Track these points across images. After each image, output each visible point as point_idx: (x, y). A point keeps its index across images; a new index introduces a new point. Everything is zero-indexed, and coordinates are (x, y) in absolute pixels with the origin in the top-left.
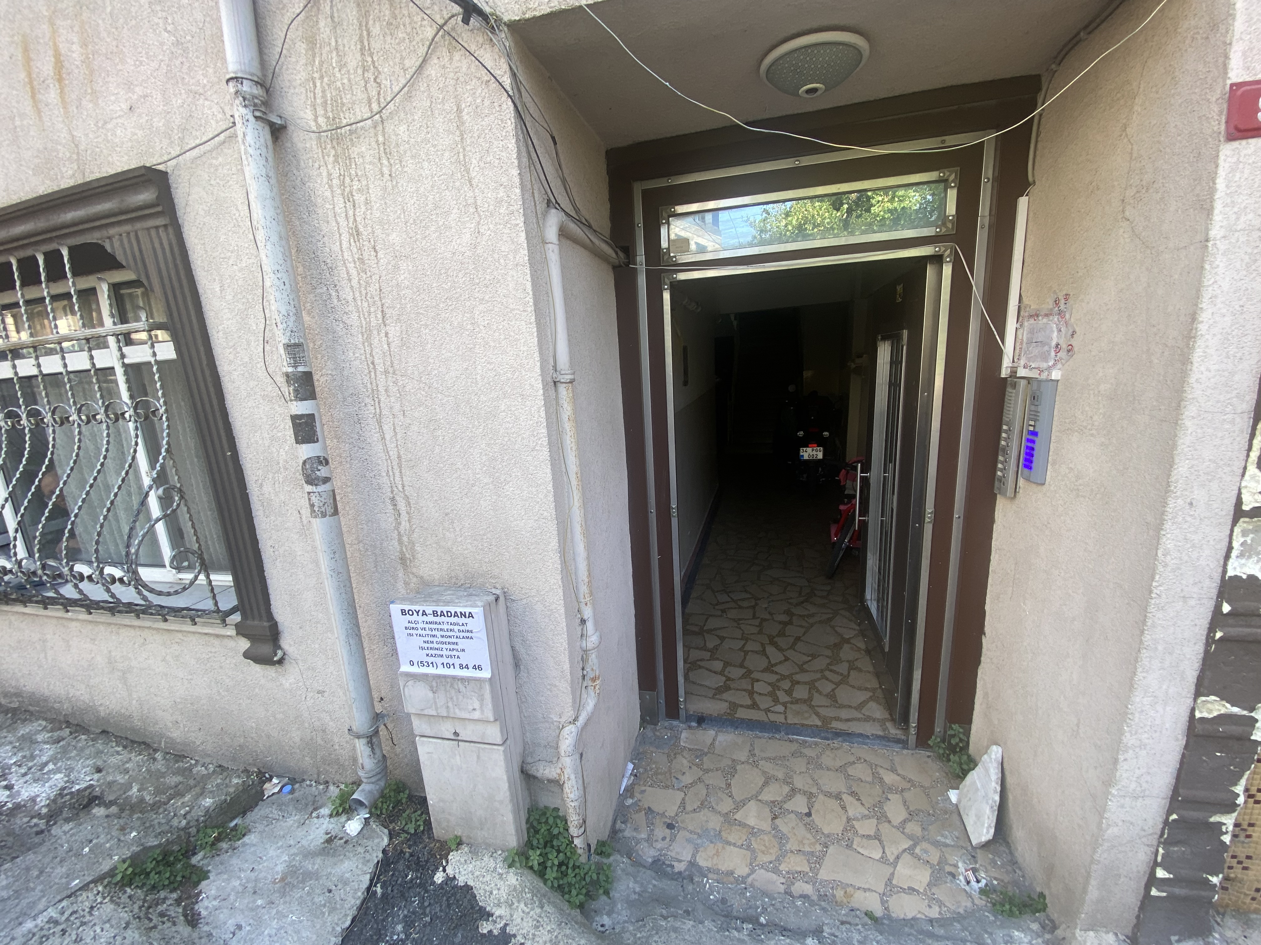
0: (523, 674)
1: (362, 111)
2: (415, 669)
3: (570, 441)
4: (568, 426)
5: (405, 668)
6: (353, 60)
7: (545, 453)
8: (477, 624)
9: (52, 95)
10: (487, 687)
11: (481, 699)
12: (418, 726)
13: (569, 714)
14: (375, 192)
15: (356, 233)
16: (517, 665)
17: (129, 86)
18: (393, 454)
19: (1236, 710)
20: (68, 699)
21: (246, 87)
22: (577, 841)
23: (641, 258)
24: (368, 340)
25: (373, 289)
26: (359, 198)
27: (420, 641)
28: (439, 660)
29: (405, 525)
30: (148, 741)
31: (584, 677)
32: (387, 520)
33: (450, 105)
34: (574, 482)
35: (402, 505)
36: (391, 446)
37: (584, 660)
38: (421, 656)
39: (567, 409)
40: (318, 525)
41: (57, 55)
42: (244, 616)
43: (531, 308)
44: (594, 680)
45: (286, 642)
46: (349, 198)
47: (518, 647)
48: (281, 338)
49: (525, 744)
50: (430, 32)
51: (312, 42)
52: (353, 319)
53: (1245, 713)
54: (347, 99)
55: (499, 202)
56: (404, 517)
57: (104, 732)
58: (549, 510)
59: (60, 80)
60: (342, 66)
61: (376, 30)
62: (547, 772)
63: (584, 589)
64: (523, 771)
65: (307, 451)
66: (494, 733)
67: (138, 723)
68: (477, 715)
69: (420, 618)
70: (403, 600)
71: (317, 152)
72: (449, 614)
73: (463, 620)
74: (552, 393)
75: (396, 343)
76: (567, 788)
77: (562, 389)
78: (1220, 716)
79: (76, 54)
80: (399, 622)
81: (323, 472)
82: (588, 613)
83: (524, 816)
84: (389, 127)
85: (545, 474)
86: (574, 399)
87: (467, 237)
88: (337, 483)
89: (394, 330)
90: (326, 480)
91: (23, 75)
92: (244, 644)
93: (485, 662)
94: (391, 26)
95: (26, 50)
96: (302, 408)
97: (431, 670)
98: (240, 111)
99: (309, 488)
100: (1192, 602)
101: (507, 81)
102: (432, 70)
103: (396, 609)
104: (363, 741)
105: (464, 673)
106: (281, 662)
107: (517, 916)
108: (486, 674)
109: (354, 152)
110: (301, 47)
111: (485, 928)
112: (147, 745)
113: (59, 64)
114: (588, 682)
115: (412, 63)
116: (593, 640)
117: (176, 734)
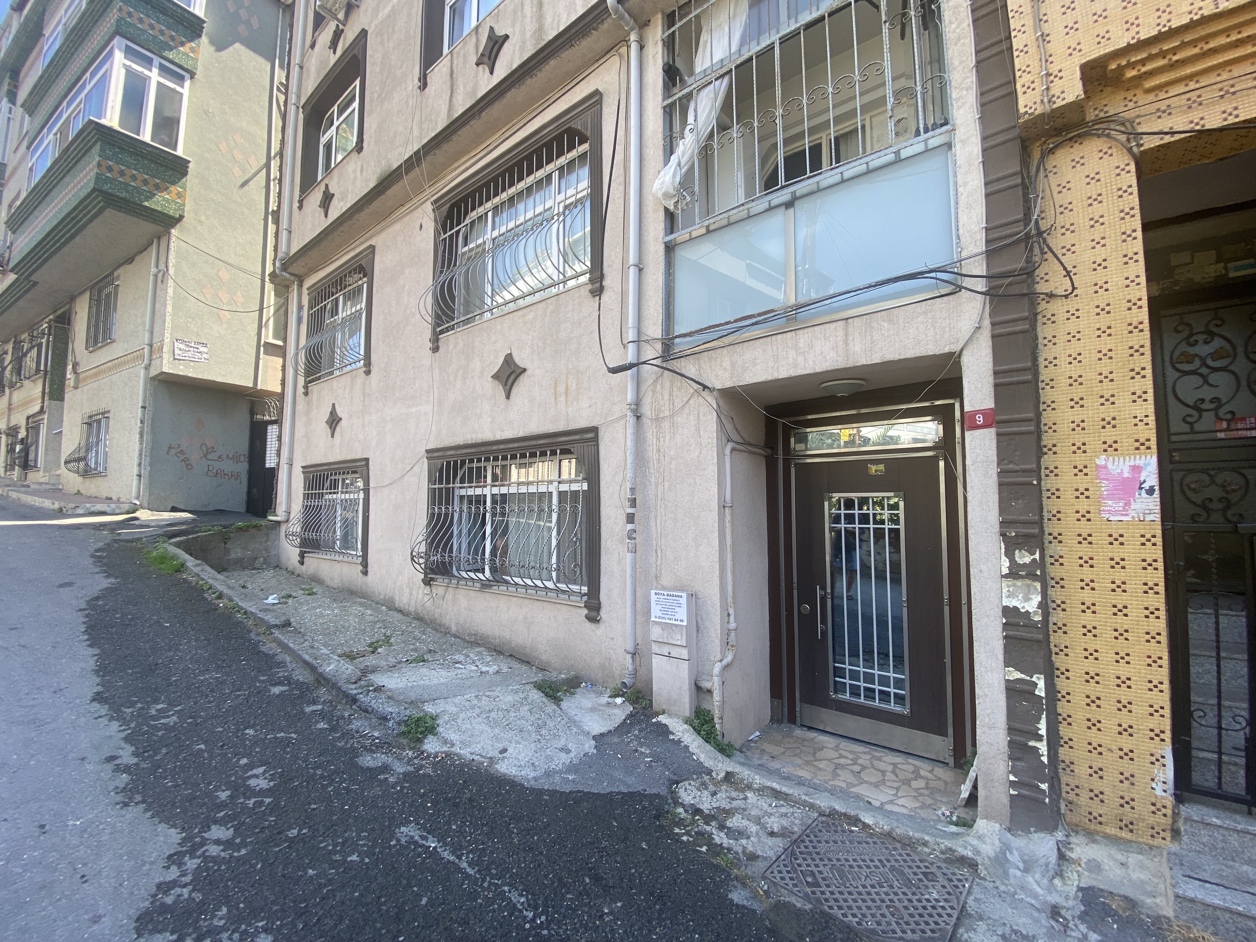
0: (700, 635)
1: (667, 413)
2: (657, 620)
3: (728, 531)
4: (728, 525)
5: (653, 619)
6: (666, 397)
7: (716, 534)
8: (683, 601)
9: (563, 399)
10: (684, 629)
11: (682, 635)
12: (655, 648)
13: (719, 657)
14: (667, 438)
15: (658, 451)
16: (698, 631)
17: (591, 399)
18: (659, 531)
19: (1023, 676)
20: (499, 637)
21: (633, 407)
22: (717, 726)
23: (780, 451)
24: (657, 487)
25: (661, 469)
26: (662, 439)
27: (660, 607)
28: (667, 616)
29: (659, 561)
30: (530, 660)
31: (728, 643)
32: (652, 559)
33: (696, 412)
34: (729, 549)
35: (659, 554)
36: (659, 528)
37: (728, 635)
38: (660, 614)
39: (728, 518)
40: (629, 556)
41: (567, 386)
42: (588, 598)
43: (716, 478)
44: (732, 646)
45: (603, 613)
46: (658, 439)
47: (699, 621)
48: (629, 485)
49: (698, 672)
50: (692, 391)
51: (654, 392)
52: (653, 480)
53: (1028, 678)
54: (663, 409)
55: (709, 443)
56: (659, 558)
57: (511, 655)
58: (716, 558)
59: (566, 394)
60: (663, 399)
61: (675, 389)
62: (706, 685)
63: (730, 599)
64: (696, 684)
65: (630, 527)
66: (684, 654)
67: (528, 650)
68: (679, 643)
69: (662, 597)
70: (656, 589)
71: (650, 424)
72: (673, 596)
73: (678, 598)
74: (722, 511)
75: (666, 488)
76: (715, 695)
77: (727, 509)
78: (1017, 679)
79: (573, 386)
80: (653, 598)
81: (634, 536)
82: (731, 611)
83: (694, 709)
84: (675, 418)
85: (716, 542)
86: (732, 514)
87: (697, 454)
88: (637, 541)
89: (667, 484)
90: (635, 539)
91: (553, 391)
92: (585, 611)
93: (685, 618)
94: (680, 388)
95: (556, 383)
96: (630, 510)
97: (663, 621)
98: (629, 414)
99: (628, 541)
100: (992, 618)
101: (715, 406)
102: (692, 402)
103: (653, 592)
104: (630, 655)
105: (676, 623)
106: (598, 621)
107: (685, 737)
108: (685, 623)
109: (662, 425)
110: (651, 393)
111: (671, 737)
112: (528, 662)
113: (567, 389)
114: (729, 647)
115: (685, 399)
116: (733, 625)
117: (544, 657)
